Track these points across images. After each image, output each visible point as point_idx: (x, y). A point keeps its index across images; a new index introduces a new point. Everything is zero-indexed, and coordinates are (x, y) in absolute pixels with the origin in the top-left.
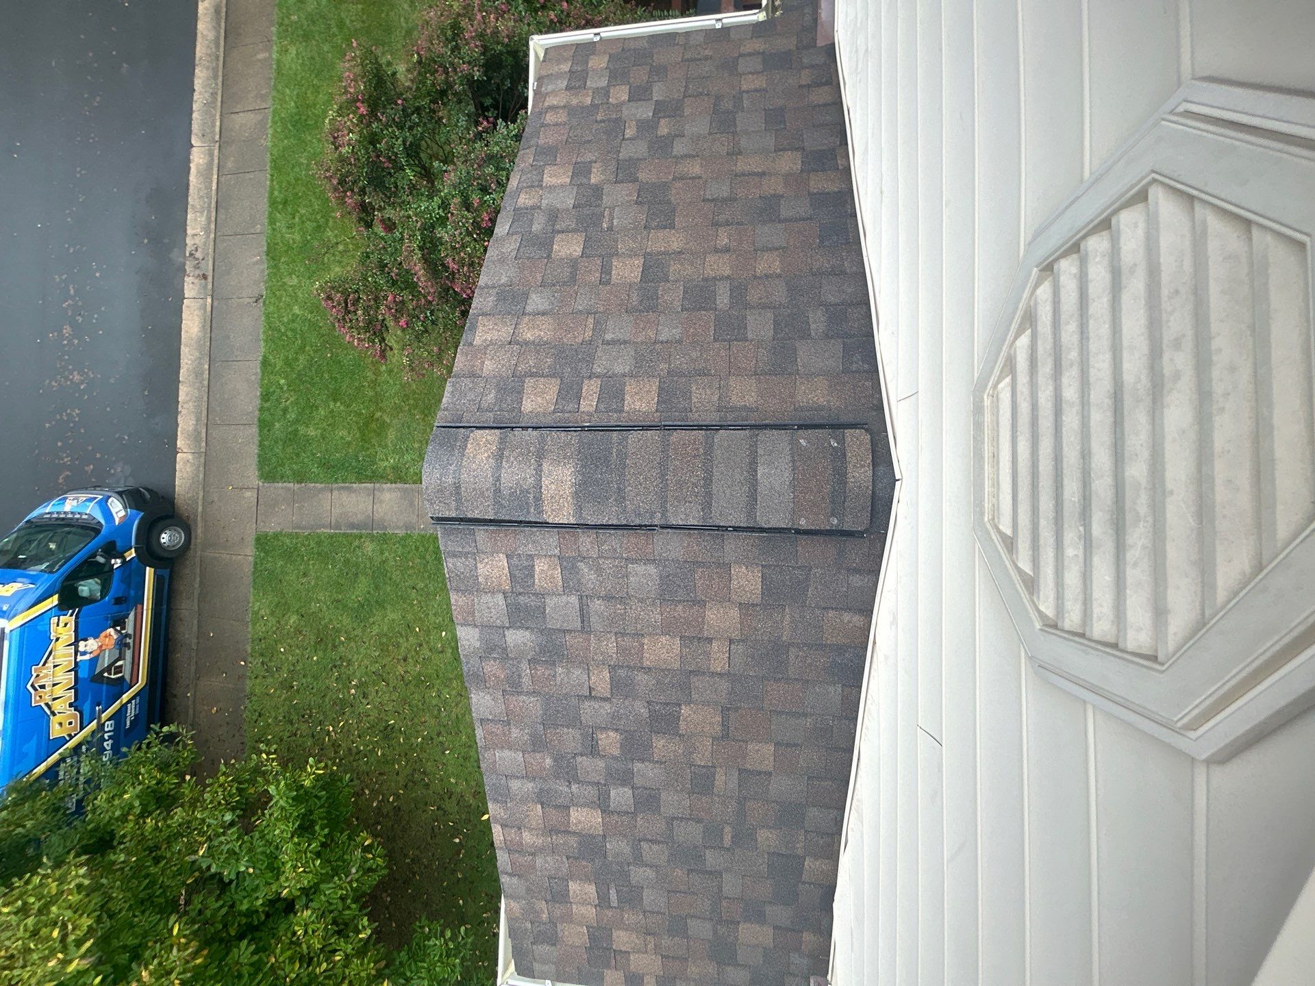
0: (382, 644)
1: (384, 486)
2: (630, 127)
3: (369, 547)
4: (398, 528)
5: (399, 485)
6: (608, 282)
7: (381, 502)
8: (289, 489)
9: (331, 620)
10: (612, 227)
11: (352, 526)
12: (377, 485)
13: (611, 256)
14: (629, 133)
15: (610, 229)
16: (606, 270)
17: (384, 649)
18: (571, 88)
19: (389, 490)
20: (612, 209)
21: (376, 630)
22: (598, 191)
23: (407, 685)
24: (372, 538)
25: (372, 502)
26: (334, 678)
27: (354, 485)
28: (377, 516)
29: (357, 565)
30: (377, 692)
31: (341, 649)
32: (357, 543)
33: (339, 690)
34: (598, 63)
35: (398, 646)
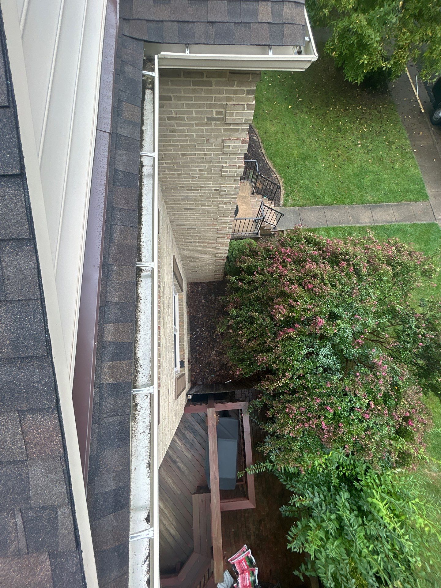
0: (351, 160)
1: (370, 225)
3: (369, 198)
4: (357, 207)
5: (362, 225)
7: (369, 217)
8: (419, 220)
9: (378, 167)
11: (380, 206)
12: (373, 225)
19: (366, 223)
21: (356, 165)
23: (336, 147)
24: (368, 202)
25: (374, 217)
26: (370, 147)
27: (385, 224)
28: (370, 211)
29: (373, 190)
30: (348, 143)
31: (369, 157)
32: (376, 199)
33: (366, 143)
35: (343, 160)
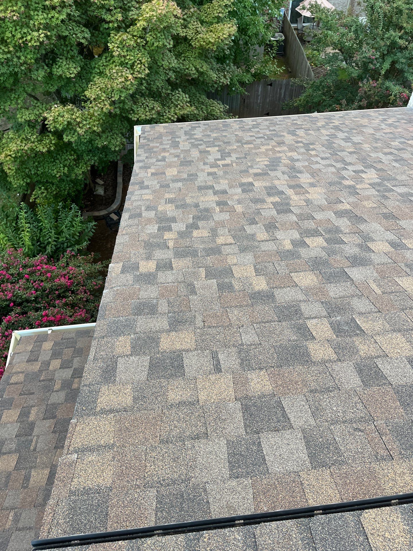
2: (58, 384)
6: (27, 487)
10: (36, 448)
13: (31, 468)
14: (57, 387)
15: (35, 450)
16: (27, 478)
18: (30, 361)
20: (38, 436)
22: (32, 425)
34: (48, 346)
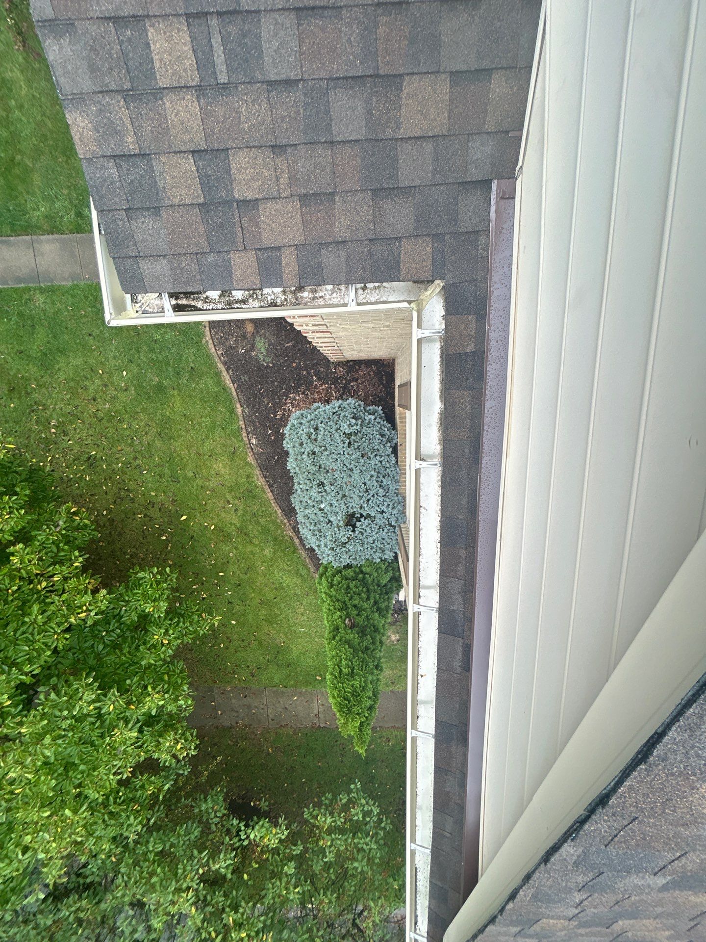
0: (72, 388)
1: (42, 237)
3: (40, 299)
4: (64, 279)
5: (56, 236)
7: (42, 255)
9: (19, 370)
11: (19, 280)
12: (35, 237)
17: (74, 393)
19: (48, 241)
21: (62, 376)
23: (100, 421)
24: (42, 291)
25: (32, 254)
26: (34, 422)
27: (11, 238)
28: (41, 269)
29: (32, 318)
30: (75, 429)
31: (36, 396)
32: (26, 296)
33: (40, 432)
35: (86, 389)
